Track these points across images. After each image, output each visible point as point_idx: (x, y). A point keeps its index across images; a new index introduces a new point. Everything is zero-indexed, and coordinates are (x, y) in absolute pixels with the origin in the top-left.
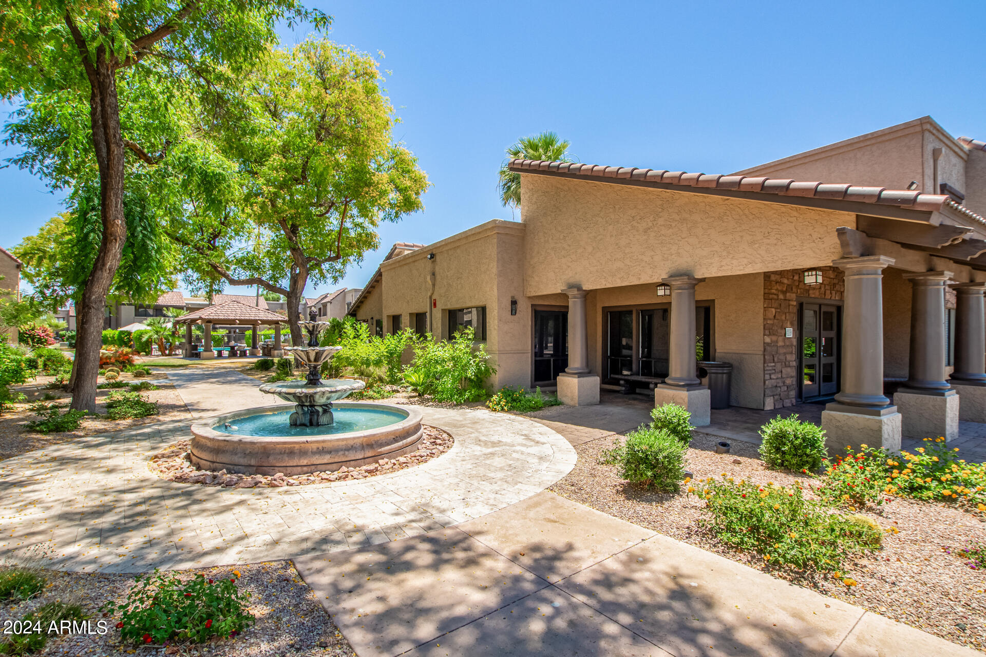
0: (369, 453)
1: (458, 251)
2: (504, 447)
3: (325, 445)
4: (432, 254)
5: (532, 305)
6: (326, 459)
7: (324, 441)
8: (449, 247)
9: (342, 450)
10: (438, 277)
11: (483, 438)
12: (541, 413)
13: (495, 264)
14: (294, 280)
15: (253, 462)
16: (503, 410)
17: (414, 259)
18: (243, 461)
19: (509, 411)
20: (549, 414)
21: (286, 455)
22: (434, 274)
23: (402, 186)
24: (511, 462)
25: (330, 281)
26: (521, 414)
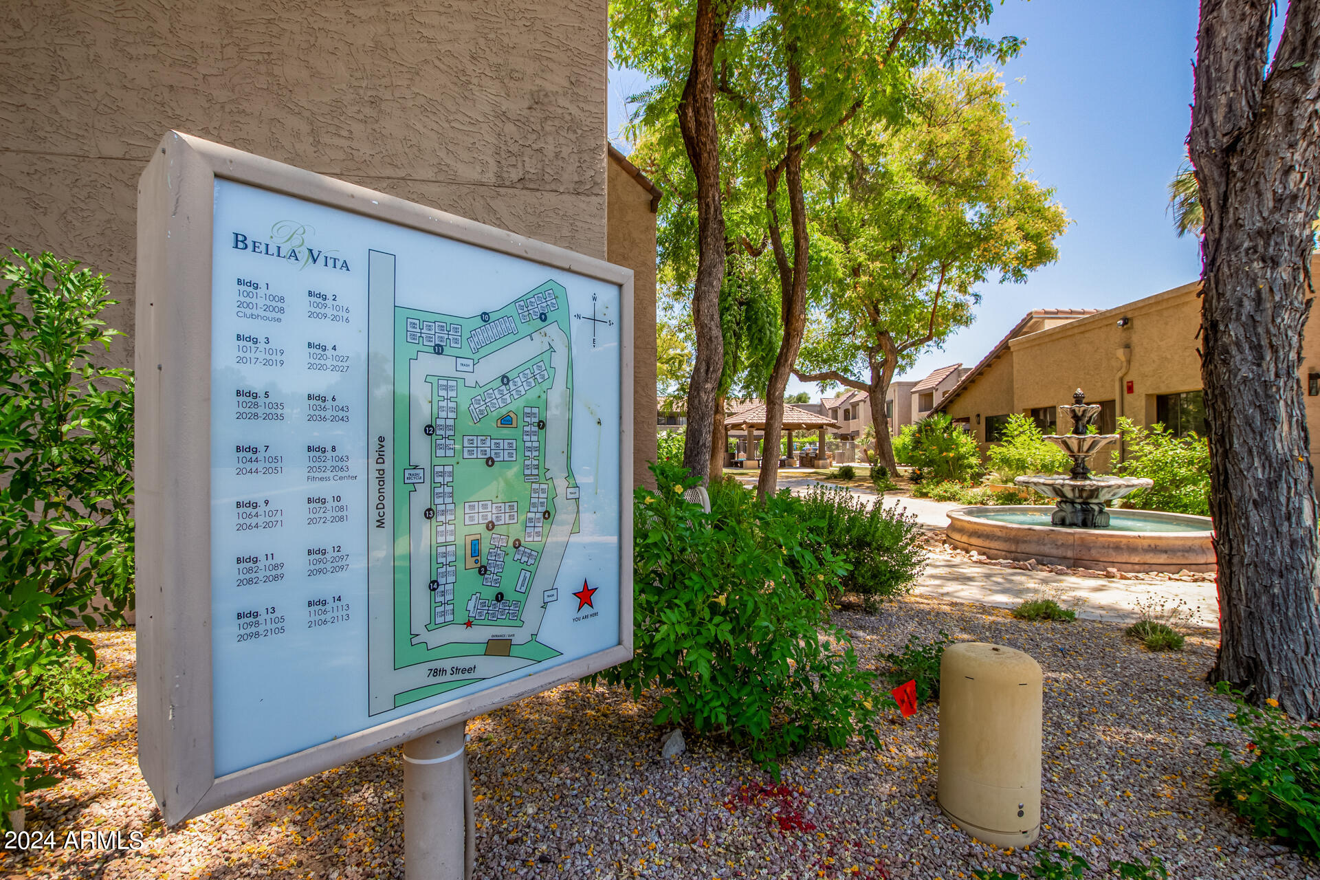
3: (1158, 543)
4: (1127, 318)
7: (1160, 538)
10: (1139, 349)
14: (877, 371)
15: (1070, 554)
17: (1082, 329)
18: (1054, 552)
22: (1129, 346)
23: (1033, 232)
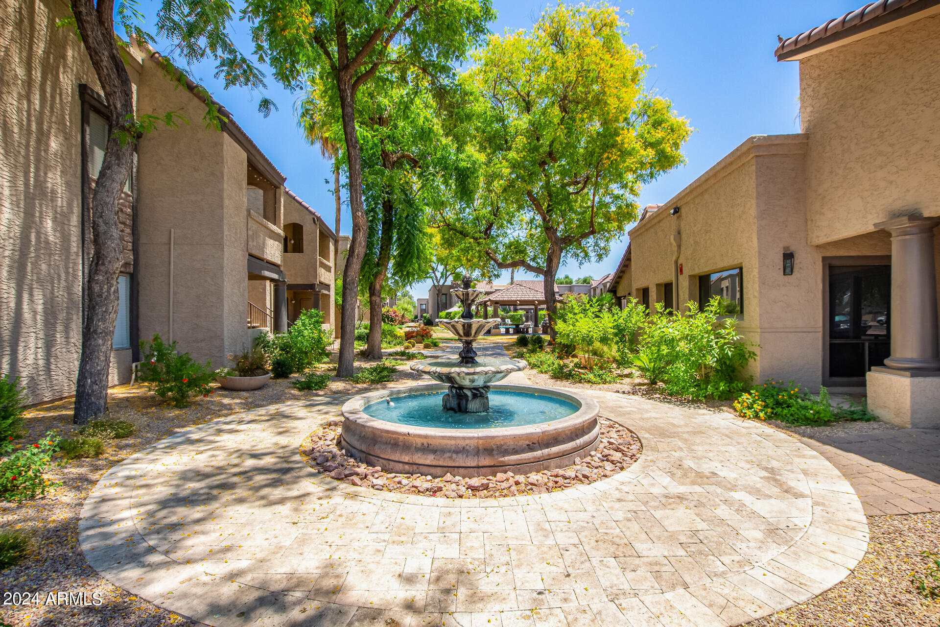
0: (486, 461)
1: (706, 196)
2: (712, 488)
4: (676, 208)
5: (824, 259)
6: (429, 459)
8: (695, 193)
9: (449, 451)
10: (684, 235)
11: (689, 463)
12: (827, 431)
13: (754, 201)
14: (550, 260)
16: (757, 416)
19: (769, 419)
20: (841, 434)
21: (390, 446)
22: (679, 233)
24: (702, 526)
25: (594, 259)
26: (788, 428)
